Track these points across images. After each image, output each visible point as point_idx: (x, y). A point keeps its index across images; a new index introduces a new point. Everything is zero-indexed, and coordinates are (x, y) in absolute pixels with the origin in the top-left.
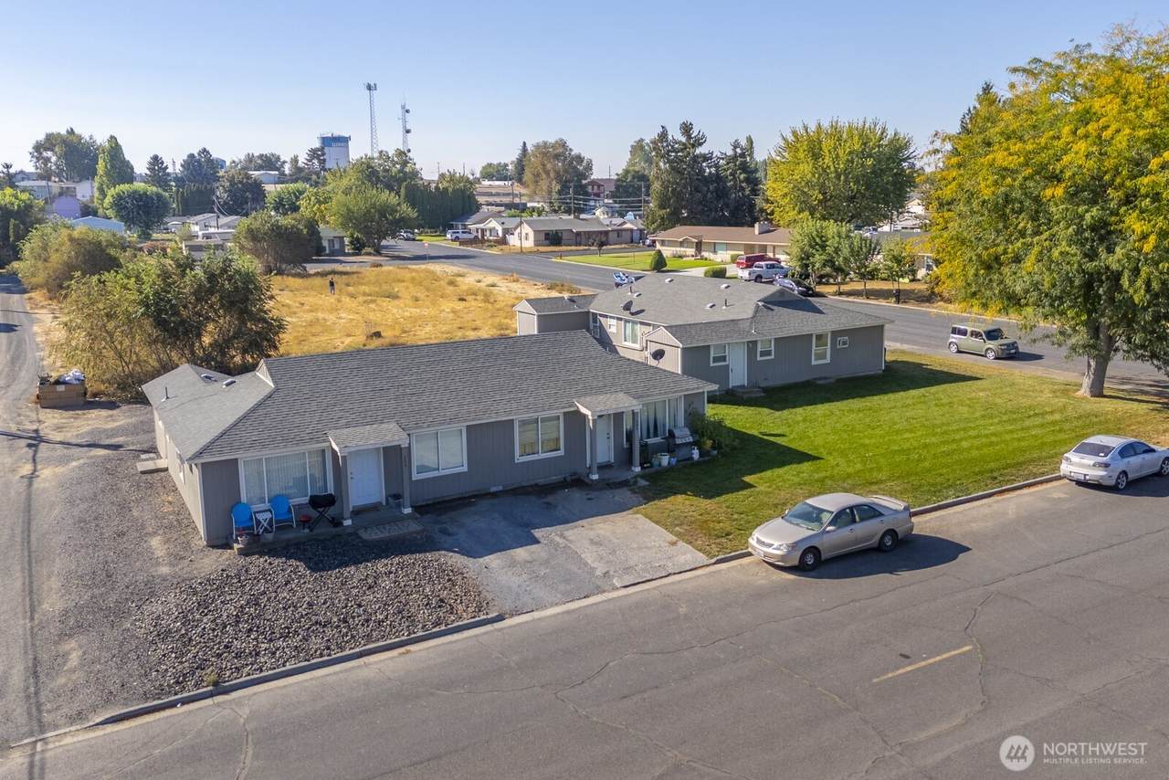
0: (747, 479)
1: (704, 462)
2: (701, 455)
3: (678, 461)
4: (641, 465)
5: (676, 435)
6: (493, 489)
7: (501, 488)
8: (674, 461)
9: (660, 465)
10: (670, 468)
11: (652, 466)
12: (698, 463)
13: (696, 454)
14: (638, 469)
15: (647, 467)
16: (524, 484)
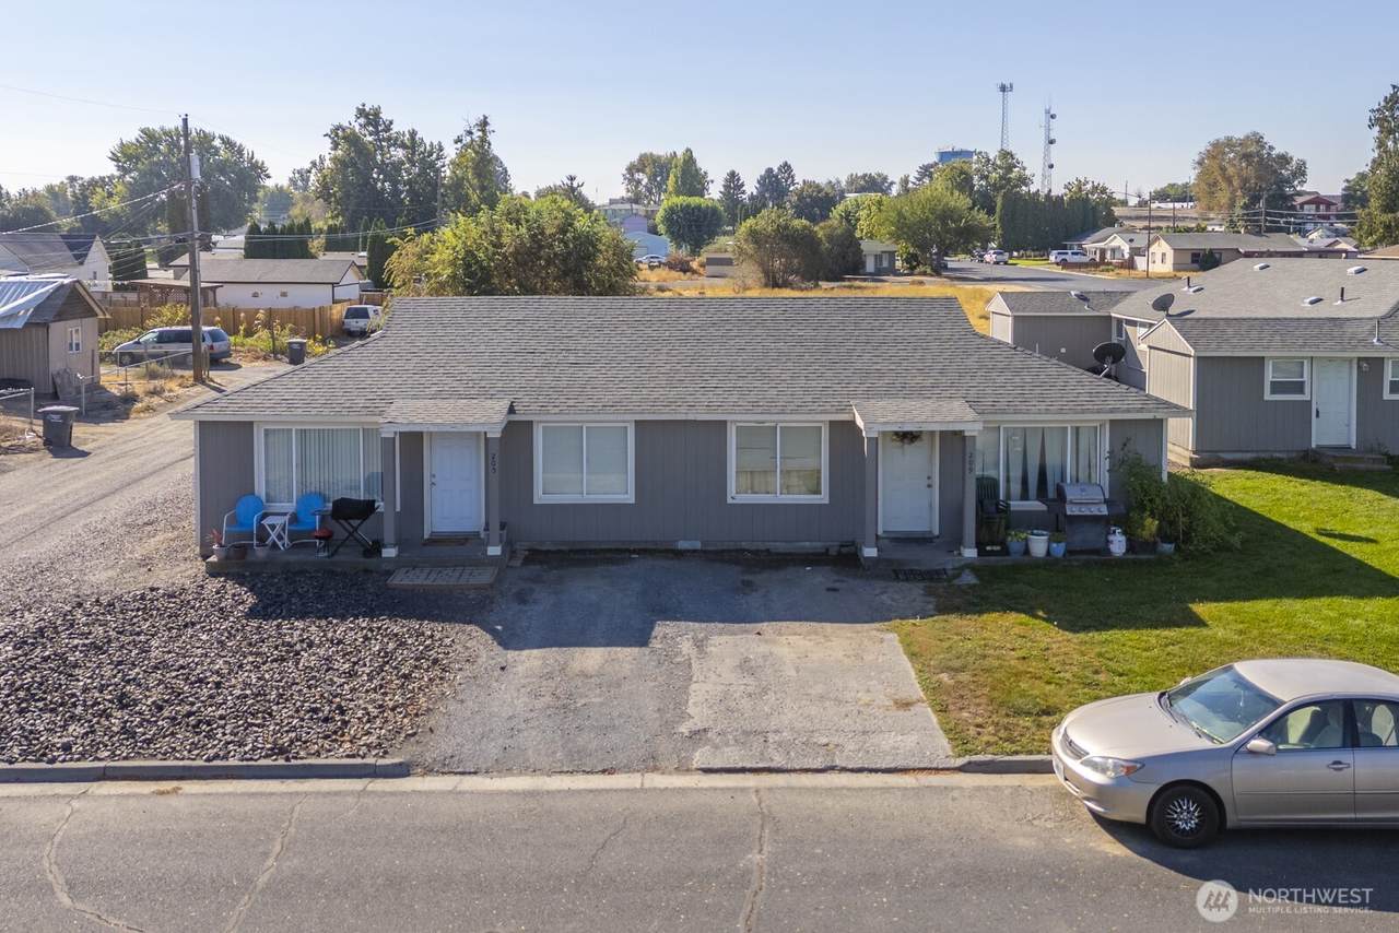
0: (1200, 609)
1: (1134, 562)
2: (1131, 548)
3: (1069, 552)
4: (980, 545)
5: (1069, 497)
6: (683, 545)
7: (698, 545)
8: (1059, 549)
9: (1027, 552)
10: (1049, 561)
11: (1005, 551)
12: (1119, 563)
13: (1118, 544)
14: (970, 553)
15: (992, 553)
16: (744, 545)
